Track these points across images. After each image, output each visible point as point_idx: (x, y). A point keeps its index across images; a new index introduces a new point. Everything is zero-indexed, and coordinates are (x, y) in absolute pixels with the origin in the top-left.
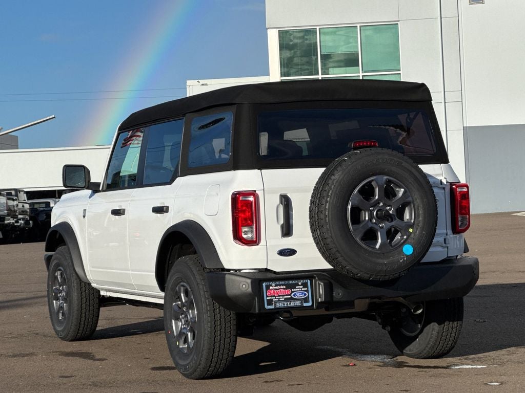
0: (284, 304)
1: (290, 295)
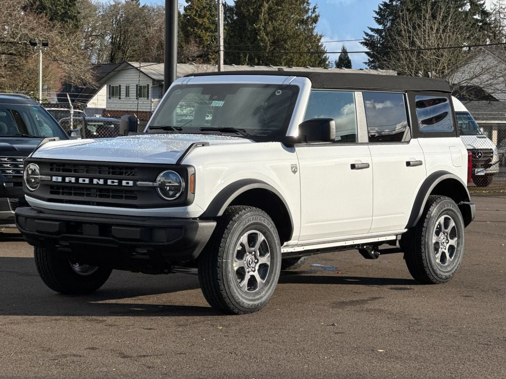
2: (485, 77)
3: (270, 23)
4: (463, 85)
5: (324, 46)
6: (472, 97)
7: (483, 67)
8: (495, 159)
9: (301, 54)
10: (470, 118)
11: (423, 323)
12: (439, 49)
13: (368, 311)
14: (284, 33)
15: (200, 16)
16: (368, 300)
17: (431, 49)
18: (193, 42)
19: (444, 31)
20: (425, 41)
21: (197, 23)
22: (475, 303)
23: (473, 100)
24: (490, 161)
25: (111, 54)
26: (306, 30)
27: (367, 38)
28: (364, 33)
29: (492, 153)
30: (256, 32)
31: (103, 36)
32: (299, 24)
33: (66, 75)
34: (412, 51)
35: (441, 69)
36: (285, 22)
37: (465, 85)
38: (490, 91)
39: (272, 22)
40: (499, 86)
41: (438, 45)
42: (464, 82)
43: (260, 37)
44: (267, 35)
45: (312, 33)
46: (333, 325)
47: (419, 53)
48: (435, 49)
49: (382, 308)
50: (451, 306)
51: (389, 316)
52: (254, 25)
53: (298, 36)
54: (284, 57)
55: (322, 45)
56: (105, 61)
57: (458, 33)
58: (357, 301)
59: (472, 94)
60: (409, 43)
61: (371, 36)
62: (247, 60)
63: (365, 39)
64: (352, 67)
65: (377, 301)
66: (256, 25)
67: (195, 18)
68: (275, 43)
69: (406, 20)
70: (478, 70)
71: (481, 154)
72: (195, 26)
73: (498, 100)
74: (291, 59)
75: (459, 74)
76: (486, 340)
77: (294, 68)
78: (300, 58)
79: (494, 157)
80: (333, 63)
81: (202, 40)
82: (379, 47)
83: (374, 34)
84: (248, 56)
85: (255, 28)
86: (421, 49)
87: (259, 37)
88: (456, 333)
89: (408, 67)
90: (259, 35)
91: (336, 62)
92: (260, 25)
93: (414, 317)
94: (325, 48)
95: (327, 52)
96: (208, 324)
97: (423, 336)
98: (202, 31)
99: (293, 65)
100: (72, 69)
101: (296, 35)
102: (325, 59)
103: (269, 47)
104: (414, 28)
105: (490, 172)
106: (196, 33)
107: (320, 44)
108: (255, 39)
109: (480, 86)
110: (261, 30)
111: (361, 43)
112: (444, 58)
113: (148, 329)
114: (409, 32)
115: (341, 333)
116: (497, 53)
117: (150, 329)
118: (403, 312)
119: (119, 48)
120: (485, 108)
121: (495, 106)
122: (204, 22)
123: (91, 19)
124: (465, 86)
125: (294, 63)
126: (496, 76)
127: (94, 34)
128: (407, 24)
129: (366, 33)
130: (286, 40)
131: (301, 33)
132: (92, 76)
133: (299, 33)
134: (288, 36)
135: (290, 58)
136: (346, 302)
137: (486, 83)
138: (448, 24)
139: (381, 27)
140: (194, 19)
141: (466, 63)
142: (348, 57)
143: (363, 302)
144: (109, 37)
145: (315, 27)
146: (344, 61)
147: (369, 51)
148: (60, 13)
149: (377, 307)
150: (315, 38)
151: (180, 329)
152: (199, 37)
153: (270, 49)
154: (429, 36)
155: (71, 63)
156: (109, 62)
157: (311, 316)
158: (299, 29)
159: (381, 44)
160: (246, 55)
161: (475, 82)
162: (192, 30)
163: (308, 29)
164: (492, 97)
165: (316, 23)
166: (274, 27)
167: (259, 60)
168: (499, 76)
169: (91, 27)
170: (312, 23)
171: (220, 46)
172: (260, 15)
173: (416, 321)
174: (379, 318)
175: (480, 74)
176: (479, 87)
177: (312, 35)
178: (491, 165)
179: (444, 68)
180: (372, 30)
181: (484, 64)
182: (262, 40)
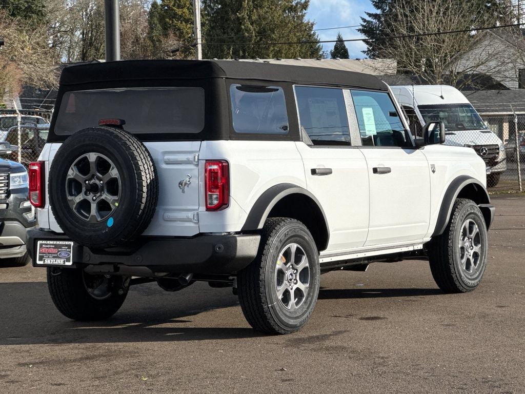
0: (51, 261)
1: (57, 254)
2: (493, 64)
3: (255, 11)
4: (469, 73)
5: (317, 34)
6: (478, 86)
7: (490, 52)
8: (501, 156)
9: (290, 44)
10: (472, 111)
11: (390, 363)
12: (439, 33)
13: (327, 349)
14: (271, 21)
15: (179, 7)
16: (330, 335)
17: (431, 34)
18: (172, 35)
19: (444, 13)
20: (424, 26)
21: (176, 14)
22: (456, 333)
23: (479, 89)
24: (496, 158)
25: (83, 51)
26: (296, 18)
27: (365, 24)
28: (361, 19)
29: (498, 149)
30: (240, 21)
31: (72, 31)
32: (287, 12)
33: (27, 76)
34: (410, 37)
35: (443, 56)
36: (271, 9)
37: (471, 73)
38: (499, 79)
39: (257, 9)
40: (507, 73)
41: (439, 29)
42: (470, 69)
43: (245, 26)
44: (252, 24)
45: (301, 20)
46: (282, 370)
47: (418, 39)
48: (435, 34)
49: (345, 345)
50: (428, 338)
51: (352, 355)
52: (238, 14)
53: (287, 24)
54: (272, 48)
55: (314, 34)
56: (76, 59)
57: (460, 16)
58: (317, 337)
59: (478, 83)
60: (407, 28)
61: (368, 22)
62: (231, 53)
63: (363, 26)
64: (350, 57)
65: (341, 336)
66: (240, 14)
67: (174, 8)
68: (262, 33)
69: (402, 3)
70: (484, 56)
71: (486, 151)
72: (174, 18)
73: (508, 89)
74: (279, 51)
75: (463, 61)
76: (461, 383)
77: (283, 60)
78: (289, 49)
79: (500, 154)
80: (329, 53)
81: (182, 33)
82: (379, 34)
83: (372, 20)
84: (232, 49)
85: (238, 17)
86: (420, 35)
87: (243, 27)
88: (427, 374)
89: (407, 55)
90: (244, 25)
91: (331, 51)
92: (244, 14)
93: (381, 355)
94: (317, 37)
95: (321, 41)
96: (132, 374)
97: (387, 380)
98: (181, 23)
99: (281, 57)
100: (33, 70)
101: (284, 24)
102: (318, 50)
103: (255, 38)
104: (412, 11)
105: (496, 170)
106: (175, 26)
107: (312, 33)
108: (239, 30)
109: (487, 74)
110: (245, 19)
111: (359, 30)
112: (446, 44)
113: (56, 385)
114: (406, 16)
115: (289, 380)
116: (504, 36)
117: (60, 385)
118: (369, 349)
119: (91, 44)
120: (494, 98)
121: (505, 95)
122: (184, 13)
123: (57, 13)
124: (469, 74)
125: (283, 55)
126: (504, 62)
127: (62, 30)
128: (403, 7)
129: (363, 19)
130: (273, 29)
131: (289, 21)
132: (56, 76)
133: (287, 21)
134: (276, 25)
135: (278, 49)
136: (303, 338)
137: (494, 70)
138: (449, 6)
139: (379, 12)
140: (173, 10)
141: (471, 48)
142: (344, 45)
143: (325, 337)
144: (79, 33)
145: (305, 14)
146: (340, 51)
147: (367, 38)
148: (24, 8)
149: (339, 344)
150: (305, 26)
151: (97, 383)
152: (179, 29)
153: (255, 39)
154: (428, 20)
155: (31, 63)
156: (80, 61)
157: (258, 358)
158: (288, 16)
159: (380, 31)
160: (230, 48)
161: (482, 69)
162: (171, 22)
163: (297, 17)
164: (502, 85)
165: (306, 10)
166: (259, 16)
167: (244, 52)
168: (508, 61)
169: (58, 22)
170: (302, 10)
171: (197, 39)
172: (243, 3)
173: (382, 360)
174: (339, 358)
175: (487, 60)
176: (485, 74)
177: (302, 23)
178: (497, 163)
179: (446, 56)
180: (370, 15)
181: (491, 49)
182: (247, 30)
